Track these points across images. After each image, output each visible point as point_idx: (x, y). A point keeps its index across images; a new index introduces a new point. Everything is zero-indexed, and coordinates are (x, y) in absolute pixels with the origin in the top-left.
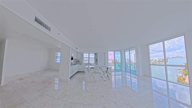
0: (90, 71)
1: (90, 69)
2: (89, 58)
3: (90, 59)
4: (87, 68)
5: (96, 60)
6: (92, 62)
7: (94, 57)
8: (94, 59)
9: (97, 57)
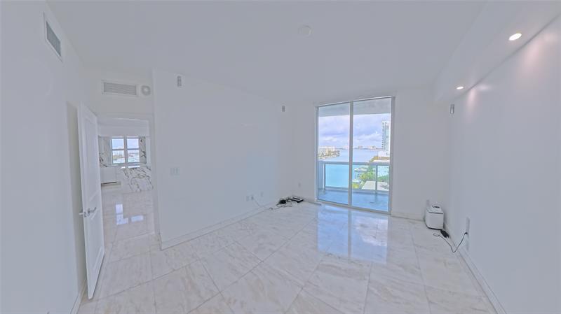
0: (130, 176)
1: (129, 172)
2: (126, 149)
3: (129, 152)
4: (124, 170)
5: (143, 154)
6: (135, 158)
7: (138, 147)
8: (138, 151)
9: (145, 145)
